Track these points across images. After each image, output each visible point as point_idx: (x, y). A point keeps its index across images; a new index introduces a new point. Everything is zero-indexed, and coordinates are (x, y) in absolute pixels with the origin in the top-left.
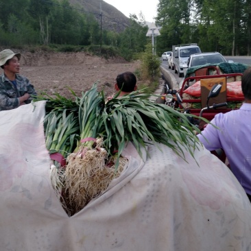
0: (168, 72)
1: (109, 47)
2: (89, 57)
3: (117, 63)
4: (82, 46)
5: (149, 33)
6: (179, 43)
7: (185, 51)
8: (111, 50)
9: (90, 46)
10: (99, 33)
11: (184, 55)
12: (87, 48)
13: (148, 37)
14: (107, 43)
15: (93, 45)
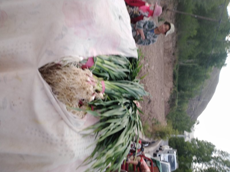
0: (158, 145)
1: (177, 104)
2: (169, 90)
3: (165, 109)
4: (177, 86)
5: (186, 133)
6: (179, 154)
7: (172, 158)
8: (175, 105)
9: (177, 91)
10: (186, 98)
11: (170, 158)
12: (176, 89)
13: (183, 132)
14: (179, 103)
15: (178, 93)
